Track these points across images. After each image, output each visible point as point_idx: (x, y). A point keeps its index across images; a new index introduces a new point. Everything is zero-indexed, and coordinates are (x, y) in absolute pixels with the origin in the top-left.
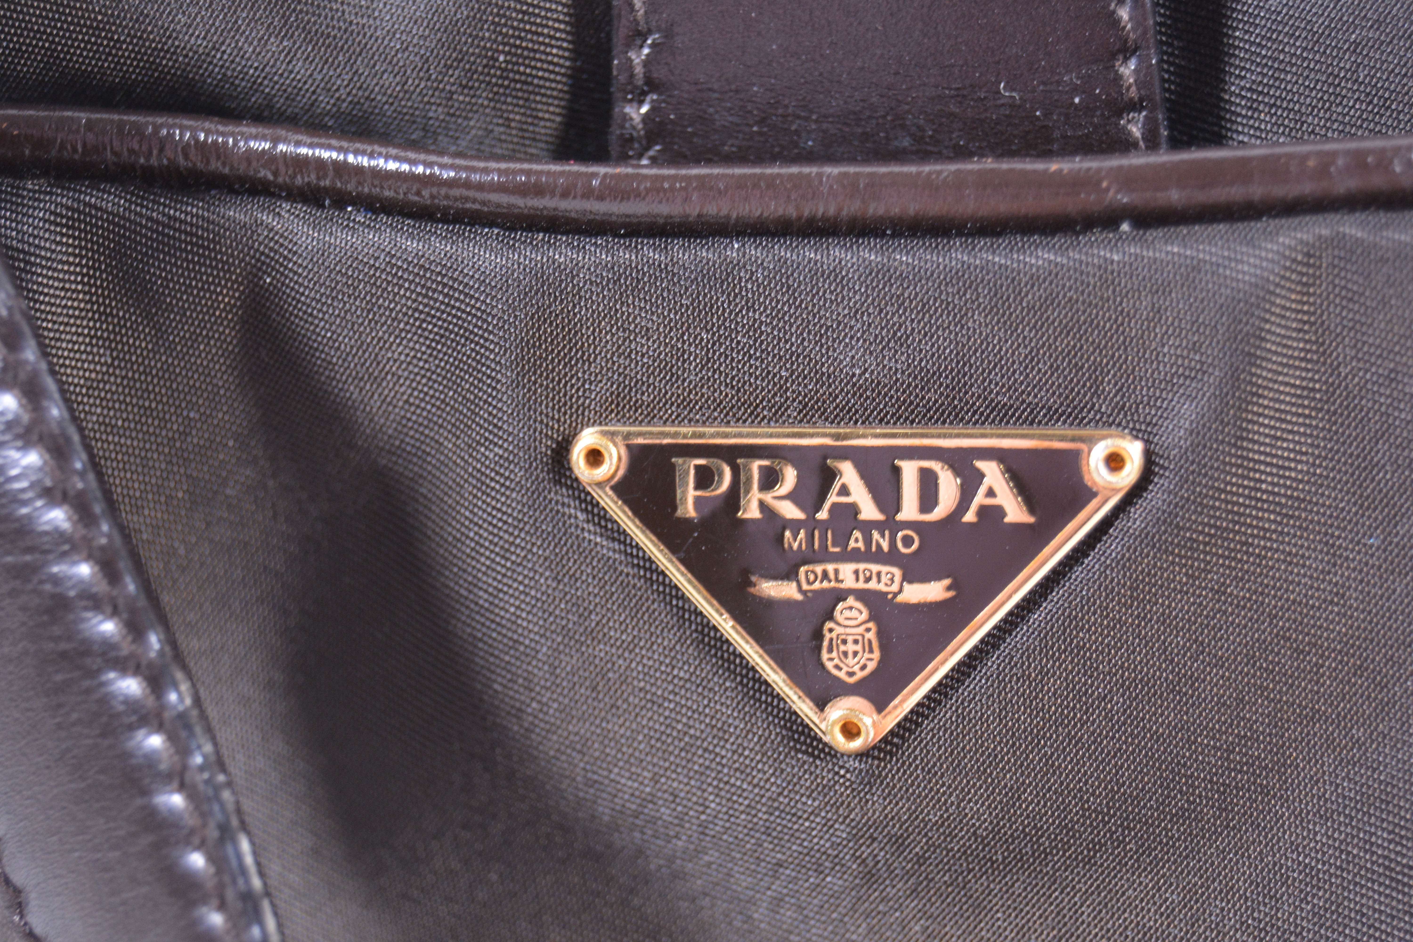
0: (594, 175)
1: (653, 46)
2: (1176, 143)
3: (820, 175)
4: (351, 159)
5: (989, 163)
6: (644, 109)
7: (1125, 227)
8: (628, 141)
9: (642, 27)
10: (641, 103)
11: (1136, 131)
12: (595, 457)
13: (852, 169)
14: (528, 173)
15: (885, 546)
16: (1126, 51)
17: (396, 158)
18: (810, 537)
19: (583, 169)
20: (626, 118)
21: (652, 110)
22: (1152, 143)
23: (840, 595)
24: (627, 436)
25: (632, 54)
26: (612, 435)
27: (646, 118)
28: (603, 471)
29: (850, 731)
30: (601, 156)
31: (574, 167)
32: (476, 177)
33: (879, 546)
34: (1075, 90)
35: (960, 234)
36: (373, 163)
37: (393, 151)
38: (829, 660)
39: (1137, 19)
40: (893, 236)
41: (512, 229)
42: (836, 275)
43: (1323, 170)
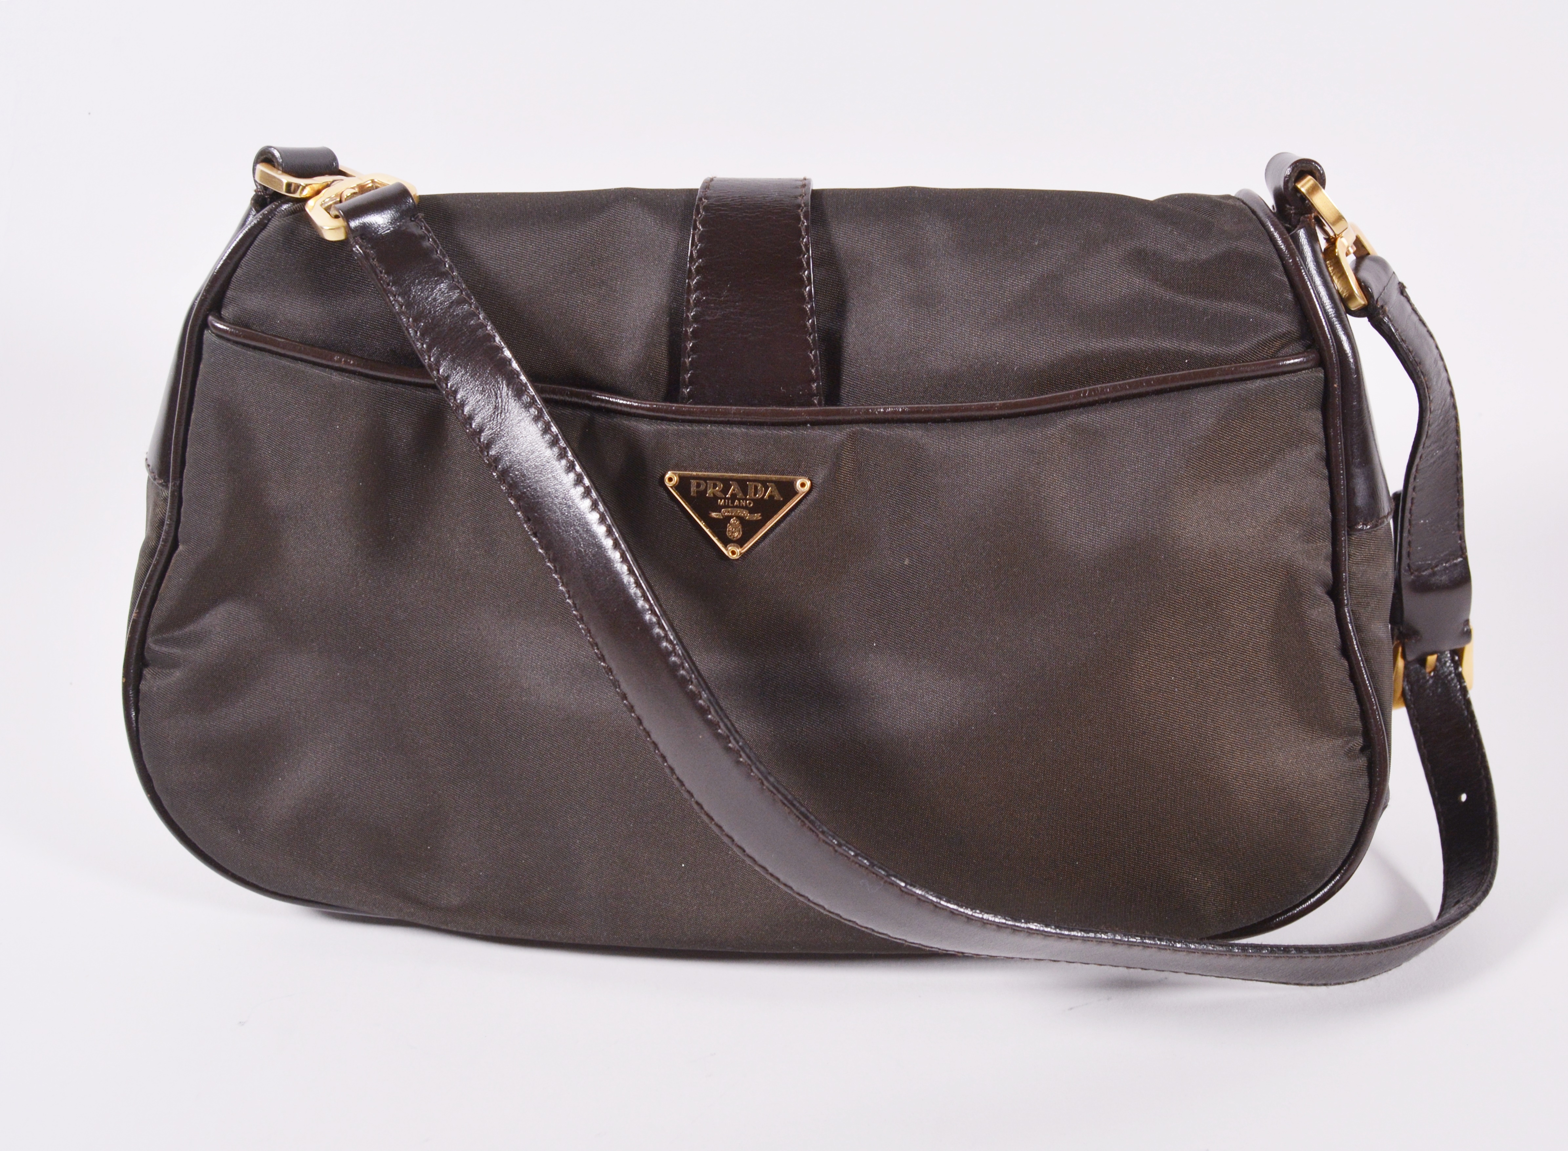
0: (674, 406)
1: (691, 374)
2: (826, 404)
3: (731, 409)
4: (611, 399)
5: (774, 408)
6: (688, 390)
7: (809, 425)
8: (683, 398)
9: (688, 369)
10: (687, 389)
11: (816, 402)
12: (670, 479)
13: (739, 408)
14: (656, 405)
15: (744, 504)
16: (814, 381)
17: (622, 400)
18: (725, 502)
19: (671, 404)
20: (683, 392)
21: (690, 390)
22: (820, 404)
23: (732, 517)
24: (679, 474)
25: (685, 376)
26: (675, 474)
27: (688, 393)
28: (673, 482)
29: (733, 553)
30: (676, 402)
31: (668, 404)
32: (643, 405)
33: (743, 505)
34: (801, 390)
35: (767, 425)
36: (616, 400)
37: (622, 398)
38: (728, 534)
39: (817, 371)
40: (750, 425)
41: (652, 419)
42: (734, 434)
43: (858, 413)
